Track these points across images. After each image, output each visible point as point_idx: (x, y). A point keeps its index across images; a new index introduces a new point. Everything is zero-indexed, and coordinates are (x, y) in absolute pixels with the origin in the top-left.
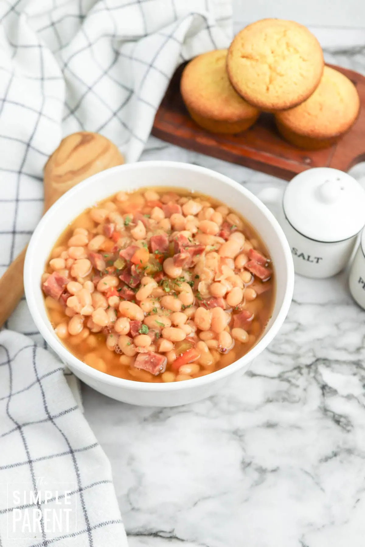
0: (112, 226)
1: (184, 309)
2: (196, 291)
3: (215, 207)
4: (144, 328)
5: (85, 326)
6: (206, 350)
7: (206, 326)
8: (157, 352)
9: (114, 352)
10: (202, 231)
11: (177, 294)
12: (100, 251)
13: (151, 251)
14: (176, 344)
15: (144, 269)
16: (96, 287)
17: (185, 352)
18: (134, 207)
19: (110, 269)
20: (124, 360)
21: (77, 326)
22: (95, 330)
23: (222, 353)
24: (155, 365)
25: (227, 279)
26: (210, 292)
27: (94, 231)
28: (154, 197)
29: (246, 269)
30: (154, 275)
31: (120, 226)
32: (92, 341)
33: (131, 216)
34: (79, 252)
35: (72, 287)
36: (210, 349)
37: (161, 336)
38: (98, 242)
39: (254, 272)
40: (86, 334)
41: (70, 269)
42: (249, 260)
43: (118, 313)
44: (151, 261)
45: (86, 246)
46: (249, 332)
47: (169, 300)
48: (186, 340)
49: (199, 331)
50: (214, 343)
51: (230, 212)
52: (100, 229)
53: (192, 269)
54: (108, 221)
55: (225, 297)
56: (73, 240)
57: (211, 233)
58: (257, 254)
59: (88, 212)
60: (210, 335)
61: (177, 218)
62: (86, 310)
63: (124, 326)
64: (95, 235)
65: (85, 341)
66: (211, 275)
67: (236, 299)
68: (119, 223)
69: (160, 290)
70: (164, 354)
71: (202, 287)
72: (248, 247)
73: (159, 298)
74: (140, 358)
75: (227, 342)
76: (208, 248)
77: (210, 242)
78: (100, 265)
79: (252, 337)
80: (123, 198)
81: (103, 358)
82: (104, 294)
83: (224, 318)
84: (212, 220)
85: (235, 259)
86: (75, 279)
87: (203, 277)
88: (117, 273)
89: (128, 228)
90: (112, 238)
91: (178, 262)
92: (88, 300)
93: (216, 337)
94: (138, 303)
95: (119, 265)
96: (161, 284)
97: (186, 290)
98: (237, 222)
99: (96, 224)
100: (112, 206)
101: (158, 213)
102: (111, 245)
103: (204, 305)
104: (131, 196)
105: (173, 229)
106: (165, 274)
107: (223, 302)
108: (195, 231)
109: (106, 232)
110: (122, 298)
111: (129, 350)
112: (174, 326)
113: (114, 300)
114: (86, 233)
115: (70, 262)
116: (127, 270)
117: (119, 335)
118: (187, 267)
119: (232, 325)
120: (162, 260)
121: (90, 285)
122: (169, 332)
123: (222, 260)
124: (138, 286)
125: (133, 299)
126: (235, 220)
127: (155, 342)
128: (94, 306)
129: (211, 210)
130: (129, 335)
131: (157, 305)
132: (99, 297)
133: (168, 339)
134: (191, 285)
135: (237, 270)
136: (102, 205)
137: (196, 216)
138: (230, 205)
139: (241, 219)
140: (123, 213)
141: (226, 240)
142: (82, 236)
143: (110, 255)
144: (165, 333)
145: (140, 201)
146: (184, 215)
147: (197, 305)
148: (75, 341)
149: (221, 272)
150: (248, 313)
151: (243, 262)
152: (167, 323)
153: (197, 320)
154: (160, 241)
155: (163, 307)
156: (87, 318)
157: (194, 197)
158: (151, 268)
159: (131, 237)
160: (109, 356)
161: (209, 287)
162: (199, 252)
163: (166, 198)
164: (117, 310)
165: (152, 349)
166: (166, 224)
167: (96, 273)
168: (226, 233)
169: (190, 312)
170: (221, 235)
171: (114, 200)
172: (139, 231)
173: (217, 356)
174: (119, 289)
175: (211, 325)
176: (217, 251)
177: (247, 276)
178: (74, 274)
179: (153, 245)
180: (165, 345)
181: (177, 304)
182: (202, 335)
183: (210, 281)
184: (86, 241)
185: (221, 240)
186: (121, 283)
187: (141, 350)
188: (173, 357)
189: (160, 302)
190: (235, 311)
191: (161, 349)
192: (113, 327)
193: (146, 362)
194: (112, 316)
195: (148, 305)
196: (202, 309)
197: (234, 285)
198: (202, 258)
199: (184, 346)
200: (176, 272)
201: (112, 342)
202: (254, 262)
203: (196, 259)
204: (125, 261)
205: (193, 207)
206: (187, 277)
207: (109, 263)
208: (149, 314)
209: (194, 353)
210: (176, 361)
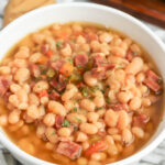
0: (47, 46)
1: (97, 110)
2: (106, 97)
3: (123, 38)
4: (66, 123)
5: (21, 118)
6: (113, 142)
7: (113, 124)
8: (75, 141)
9: (42, 139)
10: (113, 54)
11: (92, 98)
12: (37, 64)
13: (75, 65)
14: (90, 136)
15: (69, 77)
16: (32, 89)
17: (96, 143)
18: (65, 34)
19: (44, 77)
20: (49, 146)
21: (15, 118)
22: (29, 121)
23: (124, 145)
24: (72, 151)
25: (131, 90)
26: (117, 98)
27: (34, 49)
28: (79, 29)
29: (144, 84)
30: (76, 83)
31: (53, 47)
32: (26, 129)
33: (61, 41)
34: (22, 63)
35: (14, 87)
36: (115, 142)
37: (79, 129)
38: (37, 57)
39: (150, 86)
40: (22, 123)
41: (13, 74)
42: (147, 77)
43: (47, 110)
44: (74, 72)
45: (27, 59)
46: (145, 131)
47: (86, 102)
48: (97, 134)
49: (107, 128)
50: (118, 137)
51: (133, 43)
52: (39, 48)
53: (104, 81)
54: (45, 42)
55: (128, 103)
56: (18, 54)
57: (120, 56)
58: (152, 73)
59: (31, 36)
60: (116, 131)
61: (95, 44)
62: (23, 106)
63: (51, 119)
64: (35, 52)
65: (20, 129)
66: (119, 85)
67: (136, 105)
68: (52, 44)
69: (80, 95)
70: (80, 143)
71: (111, 94)
72: (146, 68)
73: (79, 101)
74: (62, 146)
75: (128, 137)
76: (117, 66)
77: (119, 62)
78: (37, 73)
79: (147, 135)
80: (57, 28)
81: (33, 143)
82: (37, 94)
83: (127, 119)
84: (120, 46)
85: (136, 76)
86: (17, 82)
87: (112, 87)
88: (48, 80)
89: (58, 48)
90: (46, 54)
91: (95, 74)
92: (25, 98)
93: (120, 133)
94: (63, 103)
95: (51, 74)
96: (80, 90)
97: (99, 96)
98: (138, 50)
99: (36, 45)
100: (49, 33)
101: (81, 40)
102: (45, 59)
103: (113, 108)
104: (63, 27)
105: (91, 51)
106: (84, 83)
107: (126, 106)
108: (108, 53)
109: (43, 51)
110: (50, 99)
111: (53, 138)
112: (89, 122)
113: (45, 99)
114: (28, 50)
115: (14, 69)
116: (56, 78)
117: (46, 127)
118: (101, 78)
119: (132, 125)
120: (82, 72)
121: (27, 87)
122: (85, 126)
123: (127, 75)
124: (64, 90)
125: (59, 100)
126: (136, 49)
127: (74, 134)
128: (29, 103)
129: (120, 40)
130: (54, 127)
131: (77, 106)
132: (34, 97)
133: (84, 132)
134: (103, 92)
135: (138, 84)
136: (42, 32)
137: (109, 43)
138: (133, 38)
139: (141, 48)
140: (56, 38)
141: (130, 62)
142: (25, 52)
143: (44, 67)
144: (82, 127)
145: (69, 31)
146: (100, 42)
147: (107, 108)
148: (13, 129)
149: (126, 84)
150: (145, 116)
151: (142, 78)
152: (84, 120)
153: (107, 119)
154: (82, 59)
155: (81, 107)
156: (24, 112)
157: (108, 31)
158: (74, 77)
159: (61, 55)
160: (38, 142)
161: (116, 95)
162: (110, 68)
163: (88, 30)
164: (46, 107)
165: (71, 139)
166: (87, 48)
167: (33, 79)
168: (130, 56)
169: (102, 112)
170: (127, 58)
171: (51, 29)
172: (67, 51)
173: (120, 148)
174: (49, 92)
175: (118, 124)
176: (124, 69)
177: (145, 89)
178: (16, 78)
179: (77, 61)
180: (82, 137)
181: (92, 106)
182: (110, 131)
183: (117, 90)
184: (27, 55)
185: (127, 62)
186: (51, 87)
187: (62, 140)
188: (87, 146)
189: (79, 104)
190: (135, 114)
191: (79, 139)
192: (42, 120)
193: (66, 149)
194: (42, 111)
195: (70, 105)
196: (111, 111)
197: (135, 95)
198: (113, 72)
199: (96, 138)
200: (93, 81)
201: (40, 131)
202: (150, 79)
203: (108, 73)
204: (55, 71)
205: (107, 37)
206: (101, 86)
207: (43, 72)
208: (70, 112)
209: (103, 144)
210: (89, 149)
